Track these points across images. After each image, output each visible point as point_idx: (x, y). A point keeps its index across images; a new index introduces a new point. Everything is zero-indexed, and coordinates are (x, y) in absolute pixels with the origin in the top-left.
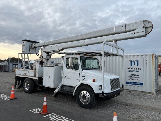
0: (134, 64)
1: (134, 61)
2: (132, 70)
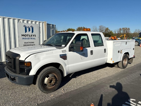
0: (29, 30)
1: (28, 27)
2: (27, 37)
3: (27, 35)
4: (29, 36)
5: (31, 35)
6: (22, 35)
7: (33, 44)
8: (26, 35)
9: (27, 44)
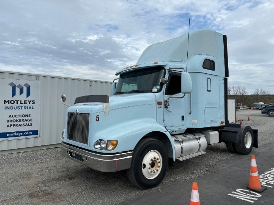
3: (16, 102)
4: (21, 103)
5: (25, 101)
6: (5, 101)
7: (27, 118)
8: (12, 102)
9: (15, 118)
